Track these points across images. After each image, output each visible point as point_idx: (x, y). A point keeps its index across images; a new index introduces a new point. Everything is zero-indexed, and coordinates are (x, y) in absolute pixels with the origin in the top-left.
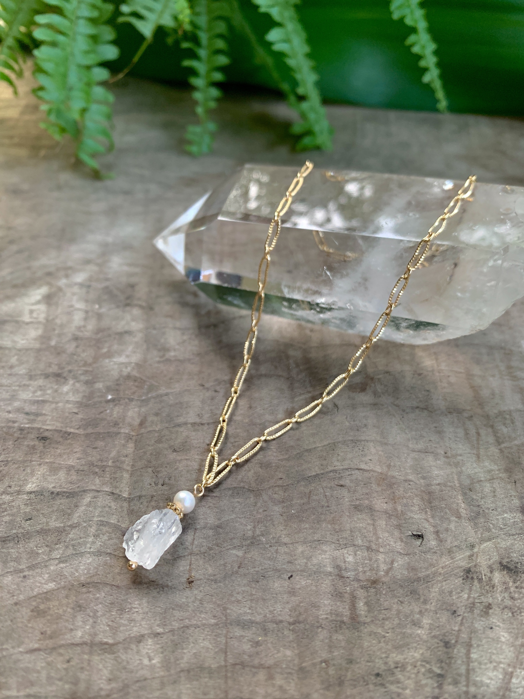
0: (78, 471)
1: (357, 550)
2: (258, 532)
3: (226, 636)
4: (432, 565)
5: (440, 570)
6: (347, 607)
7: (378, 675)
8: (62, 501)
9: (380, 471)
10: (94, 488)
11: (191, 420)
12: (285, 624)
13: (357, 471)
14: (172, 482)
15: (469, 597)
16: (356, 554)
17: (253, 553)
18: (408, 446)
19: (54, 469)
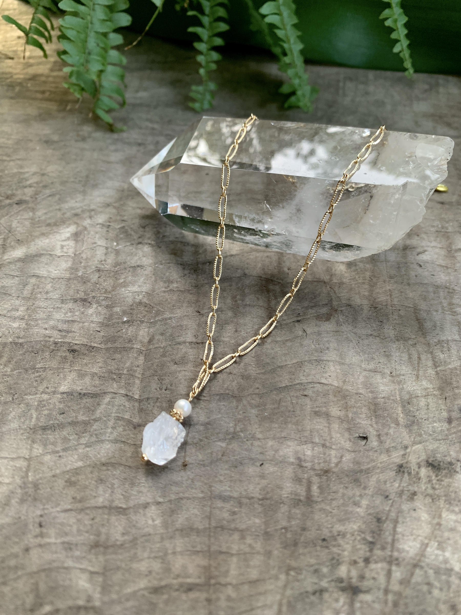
0: (100, 377)
1: (315, 447)
2: (238, 429)
3: (210, 507)
4: (373, 460)
5: (379, 464)
6: (304, 489)
7: (324, 540)
8: (88, 400)
9: (337, 385)
10: (113, 391)
11: (189, 340)
12: (256, 500)
13: (318, 385)
14: (173, 388)
15: (399, 486)
16: (313, 450)
17: (233, 445)
18: (361, 367)
19: (81, 375)
